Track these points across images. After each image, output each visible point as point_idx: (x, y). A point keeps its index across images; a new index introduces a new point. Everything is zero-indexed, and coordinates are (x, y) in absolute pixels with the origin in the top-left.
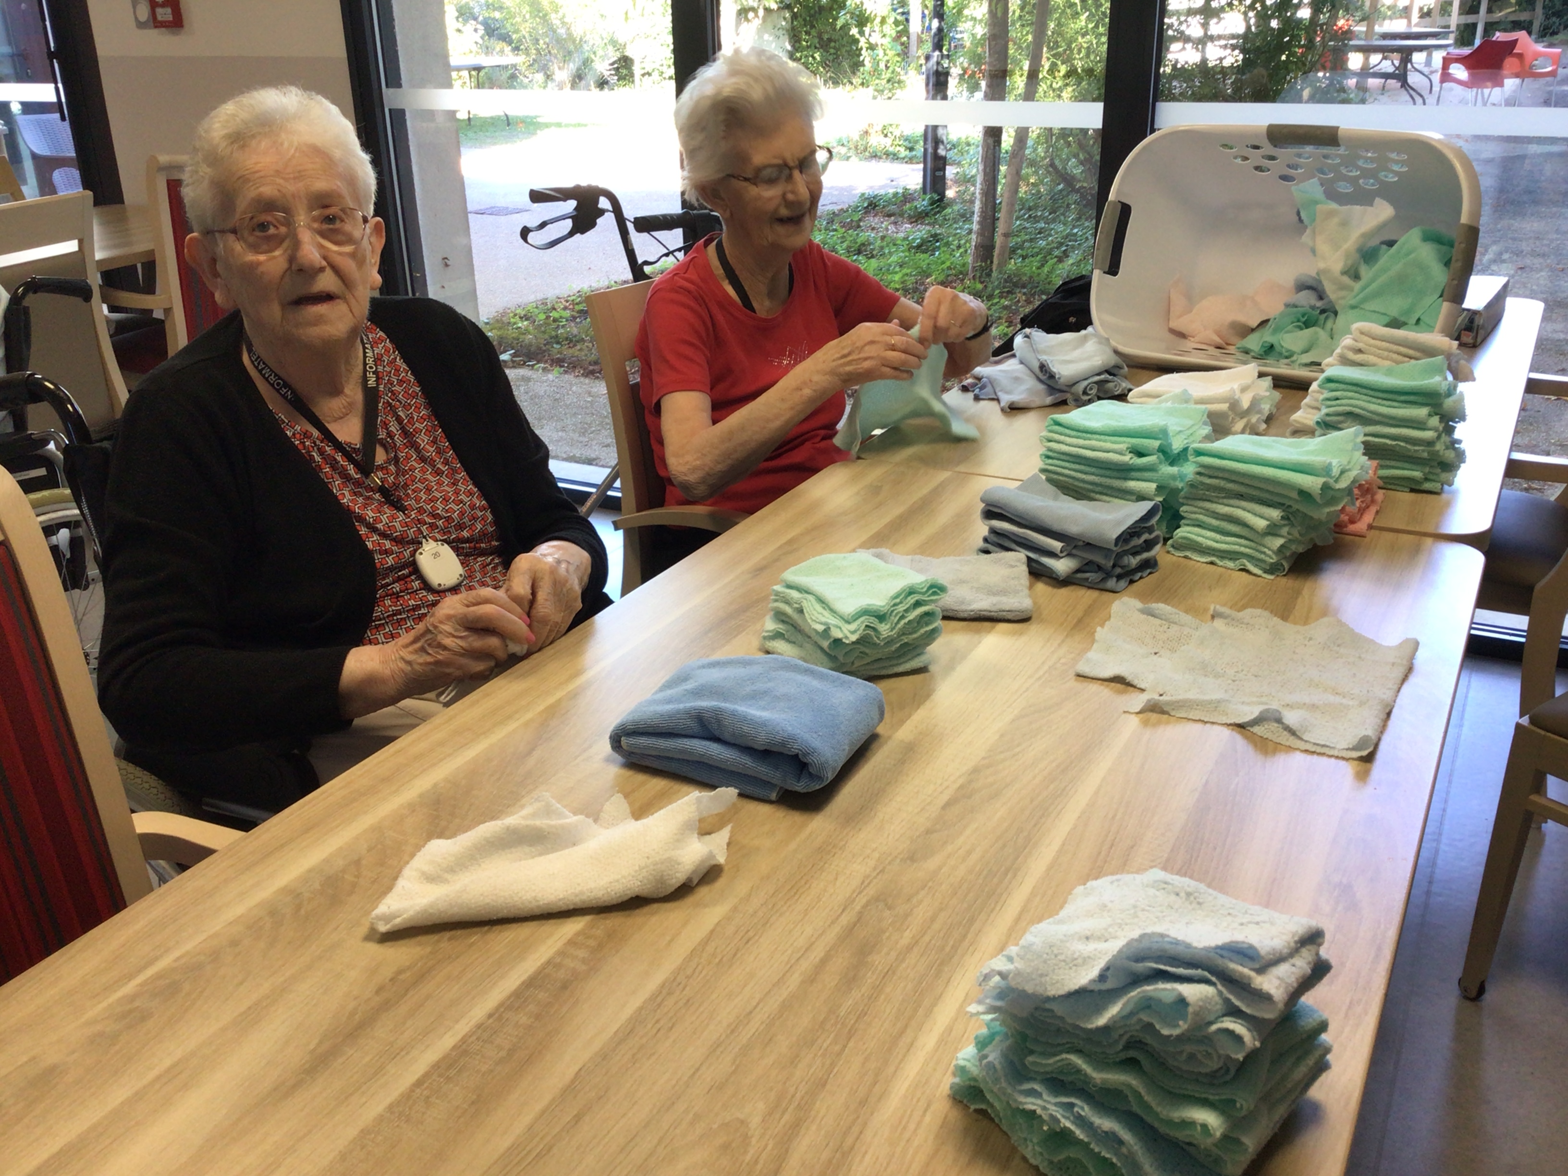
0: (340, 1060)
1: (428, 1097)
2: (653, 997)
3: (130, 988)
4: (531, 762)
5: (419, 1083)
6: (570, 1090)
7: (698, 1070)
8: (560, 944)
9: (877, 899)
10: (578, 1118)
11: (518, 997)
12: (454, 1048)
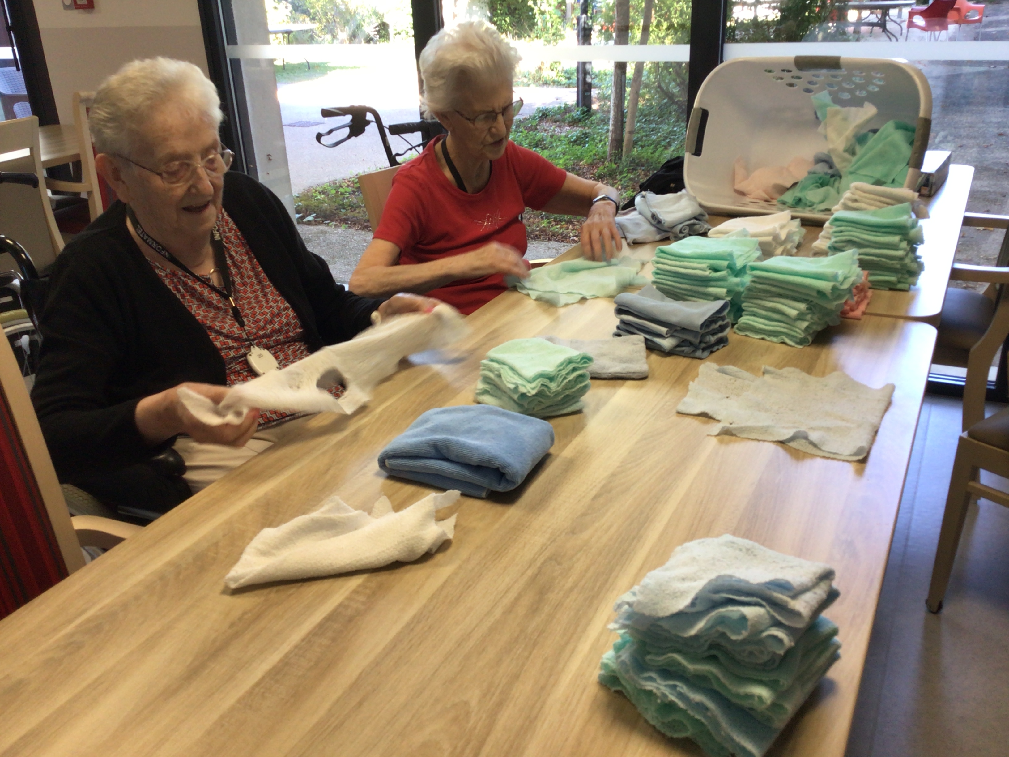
0: (207, 671)
1: (263, 693)
2: (408, 625)
3: (70, 628)
4: (328, 477)
5: (258, 684)
6: (355, 686)
7: (437, 670)
8: (347, 593)
9: (550, 559)
10: (360, 704)
11: (321, 627)
12: (281, 661)
